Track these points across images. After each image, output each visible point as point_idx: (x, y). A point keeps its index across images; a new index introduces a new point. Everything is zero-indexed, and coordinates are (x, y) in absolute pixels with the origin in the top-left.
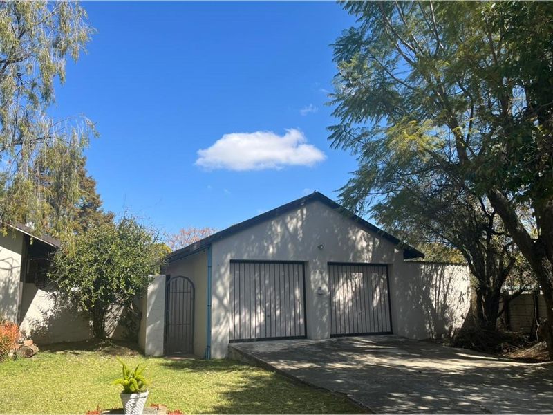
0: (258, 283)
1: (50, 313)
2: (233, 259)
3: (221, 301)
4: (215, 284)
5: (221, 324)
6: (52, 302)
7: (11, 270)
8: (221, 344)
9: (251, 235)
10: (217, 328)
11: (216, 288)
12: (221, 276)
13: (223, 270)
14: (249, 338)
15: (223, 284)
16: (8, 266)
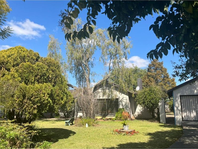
0: (192, 102)
1: (141, 110)
2: (181, 95)
3: (177, 108)
4: (175, 103)
5: (178, 115)
6: (141, 108)
7: (126, 100)
8: (179, 121)
9: (187, 87)
10: (177, 116)
11: (175, 104)
12: (177, 101)
13: (177, 99)
14: (191, 120)
15: (178, 103)
16: (126, 99)
